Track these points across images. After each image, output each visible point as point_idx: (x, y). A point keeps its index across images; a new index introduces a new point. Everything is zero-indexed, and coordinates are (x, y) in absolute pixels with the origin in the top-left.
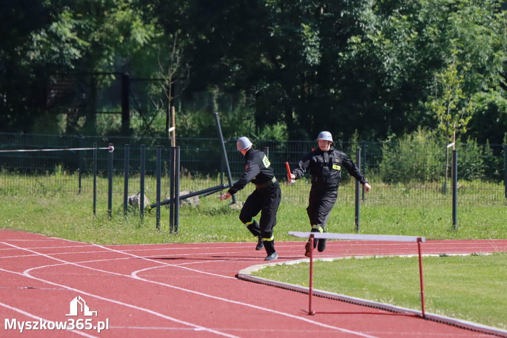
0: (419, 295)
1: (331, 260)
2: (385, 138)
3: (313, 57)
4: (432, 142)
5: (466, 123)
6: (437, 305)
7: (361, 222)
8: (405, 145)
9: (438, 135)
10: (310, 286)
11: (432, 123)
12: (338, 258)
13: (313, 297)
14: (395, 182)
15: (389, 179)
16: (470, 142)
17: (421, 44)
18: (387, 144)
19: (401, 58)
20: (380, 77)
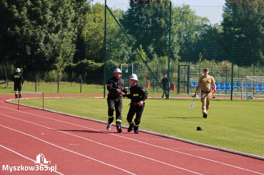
0: (43, 105)
1: (28, 98)
2: (46, 72)
3: (29, 53)
4: (56, 73)
5: (64, 69)
6: (47, 108)
7: (37, 90)
8: (50, 73)
9: (58, 71)
10: (19, 103)
11: (56, 69)
12: (30, 98)
13: (19, 106)
14: (48, 82)
15: (46, 81)
16: (65, 73)
17: (54, 51)
18: (46, 73)
19: (49, 54)
20: (45, 58)
